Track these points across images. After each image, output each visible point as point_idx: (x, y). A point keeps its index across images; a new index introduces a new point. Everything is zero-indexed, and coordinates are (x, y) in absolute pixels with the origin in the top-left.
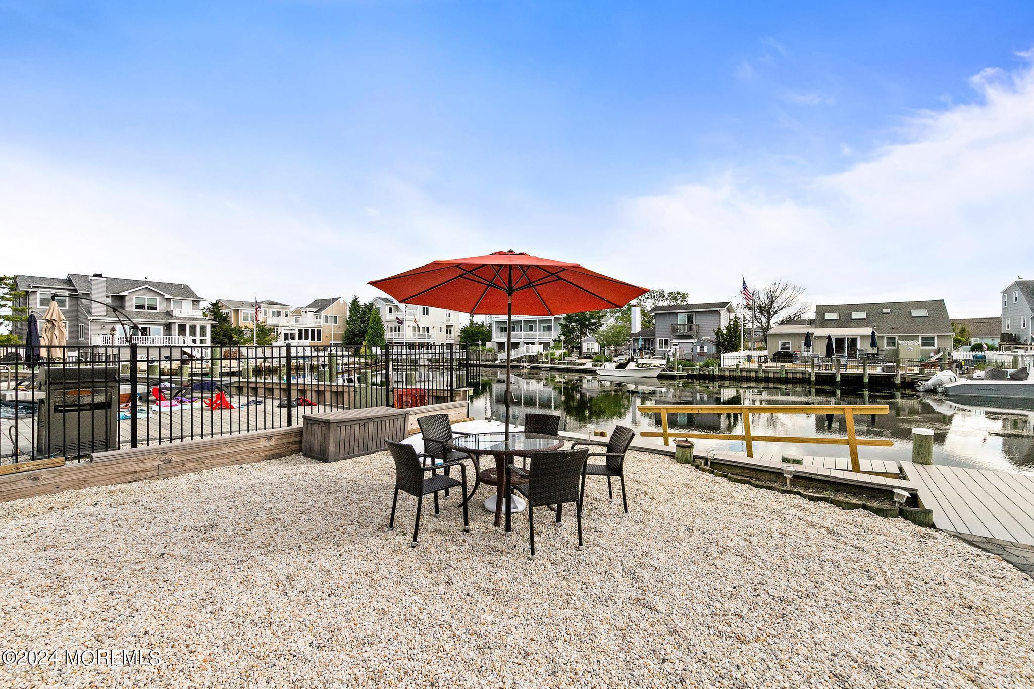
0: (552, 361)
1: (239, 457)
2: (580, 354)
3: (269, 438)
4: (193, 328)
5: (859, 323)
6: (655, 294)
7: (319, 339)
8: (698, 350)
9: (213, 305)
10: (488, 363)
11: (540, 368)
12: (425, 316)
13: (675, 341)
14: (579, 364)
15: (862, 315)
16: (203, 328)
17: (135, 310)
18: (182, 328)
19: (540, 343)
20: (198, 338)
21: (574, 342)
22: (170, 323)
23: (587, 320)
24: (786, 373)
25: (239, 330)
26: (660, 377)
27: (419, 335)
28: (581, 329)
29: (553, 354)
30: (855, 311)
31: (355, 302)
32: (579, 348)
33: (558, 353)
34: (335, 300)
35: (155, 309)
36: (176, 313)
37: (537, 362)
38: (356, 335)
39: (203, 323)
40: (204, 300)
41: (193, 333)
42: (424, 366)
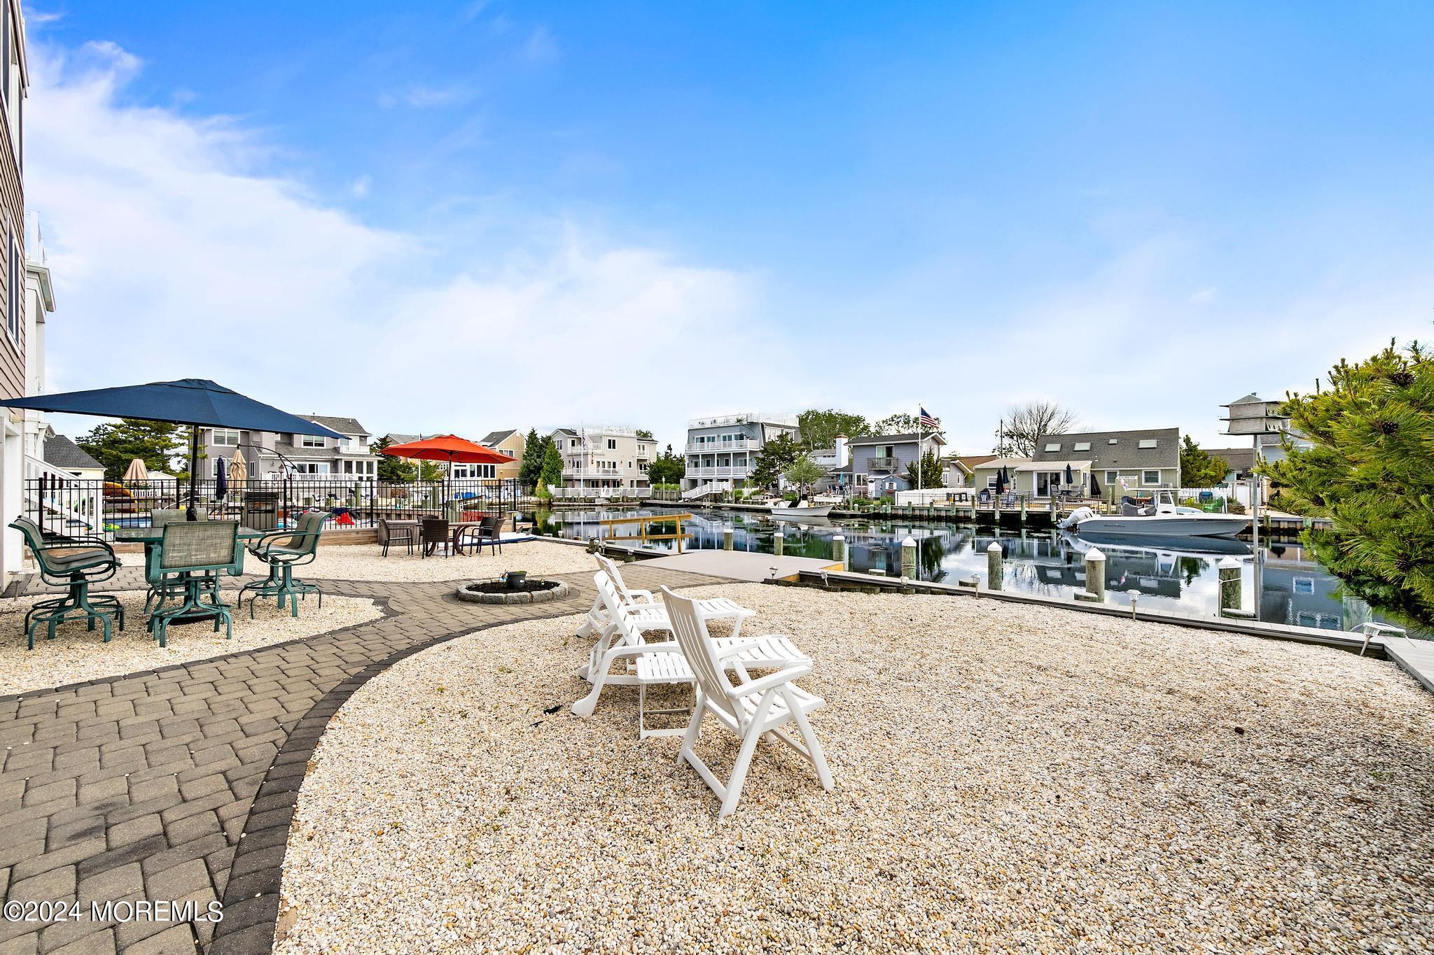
0: (739, 500)
1: (340, 541)
2: (775, 492)
3: (357, 533)
4: (360, 464)
5: (1081, 455)
7: (493, 476)
8: (887, 487)
9: (382, 440)
10: (670, 503)
11: (723, 508)
12: (612, 449)
13: (872, 477)
15: (1086, 446)
16: (370, 465)
17: (303, 447)
18: (348, 465)
19: (732, 480)
20: (365, 475)
22: (337, 459)
24: (957, 511)
25: (407, 466)
26: (831, 516)
27: (604, 471)
29: (741, 493)
30: (1080, 442)
31: (533, 435)
32: (775, 485)
33: (748, 491)
34: (511, 432)
35: (322, 445)
36: (343, 450)
37: (722, 501)
38: (532, 472)
39: (370, 459)
40: (370, 435)
41: (360, 470)
42: (602, 505)
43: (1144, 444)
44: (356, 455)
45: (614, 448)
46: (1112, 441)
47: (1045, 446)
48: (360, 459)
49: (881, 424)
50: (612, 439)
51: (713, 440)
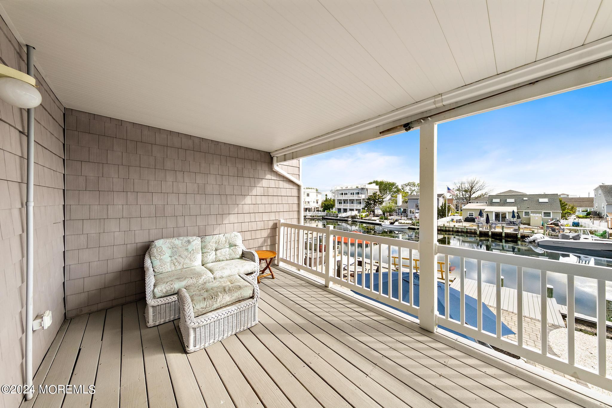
0: (362, 218)
2: (374, 214)
5: (510, 204)
6: (411, 184)
10: (334, 218)
11: (356, 221)
12: (308, 197)
13: (417, 211)
14: (373, 220)
15: (512, 200)
19: (356, 210)
21: (371, 209)
23: (377, 199)
26: (409, 228)
28: (374, 203)
29: (362, 215)
30: (508, 198)
32: (374, 212)
33: (364, 214)
37: (355, 218)
42: (309, 219)
43: (541, 200)
46: (525, 199)
47: (492, 200)
49: (403, 185)
50: (308, 193)
51: (347, 194)
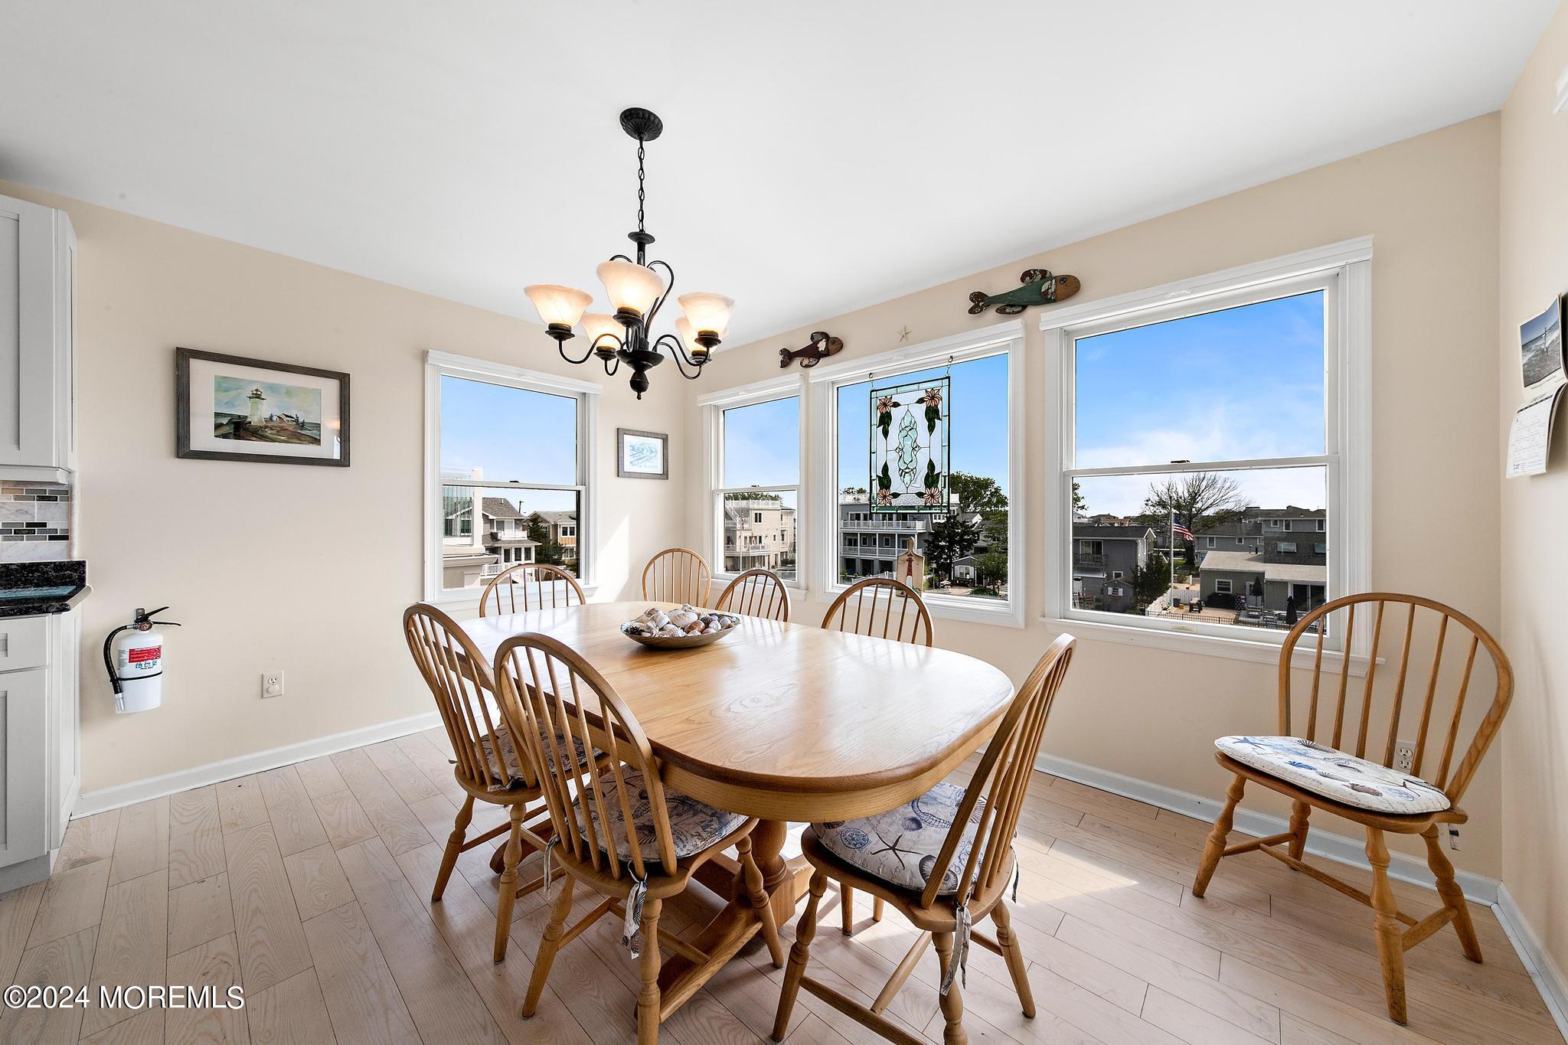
2: (951, 579)
4: (518, 550)
8: (1110, 593)
9: (532, 520)
12: (758, 523)
13: (1077, 575)
18: (507, 552)
22: (496, 548)
32: (950, 571)
36: (501, 536)
39: (528, 545)
41: (518, 557)
44: (515, 542)
45: (760, 521)
47: (1276, 545)
48: (518, 546)
50: (758, 512)
51: (871, 518)
